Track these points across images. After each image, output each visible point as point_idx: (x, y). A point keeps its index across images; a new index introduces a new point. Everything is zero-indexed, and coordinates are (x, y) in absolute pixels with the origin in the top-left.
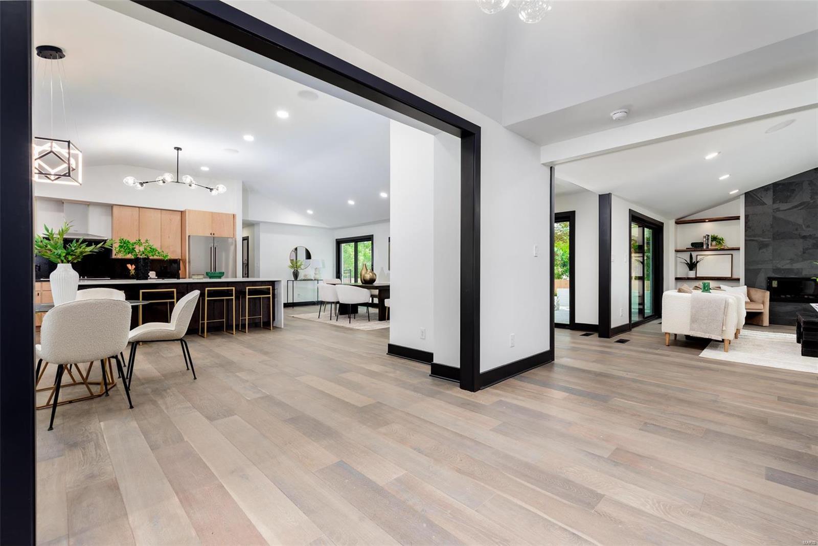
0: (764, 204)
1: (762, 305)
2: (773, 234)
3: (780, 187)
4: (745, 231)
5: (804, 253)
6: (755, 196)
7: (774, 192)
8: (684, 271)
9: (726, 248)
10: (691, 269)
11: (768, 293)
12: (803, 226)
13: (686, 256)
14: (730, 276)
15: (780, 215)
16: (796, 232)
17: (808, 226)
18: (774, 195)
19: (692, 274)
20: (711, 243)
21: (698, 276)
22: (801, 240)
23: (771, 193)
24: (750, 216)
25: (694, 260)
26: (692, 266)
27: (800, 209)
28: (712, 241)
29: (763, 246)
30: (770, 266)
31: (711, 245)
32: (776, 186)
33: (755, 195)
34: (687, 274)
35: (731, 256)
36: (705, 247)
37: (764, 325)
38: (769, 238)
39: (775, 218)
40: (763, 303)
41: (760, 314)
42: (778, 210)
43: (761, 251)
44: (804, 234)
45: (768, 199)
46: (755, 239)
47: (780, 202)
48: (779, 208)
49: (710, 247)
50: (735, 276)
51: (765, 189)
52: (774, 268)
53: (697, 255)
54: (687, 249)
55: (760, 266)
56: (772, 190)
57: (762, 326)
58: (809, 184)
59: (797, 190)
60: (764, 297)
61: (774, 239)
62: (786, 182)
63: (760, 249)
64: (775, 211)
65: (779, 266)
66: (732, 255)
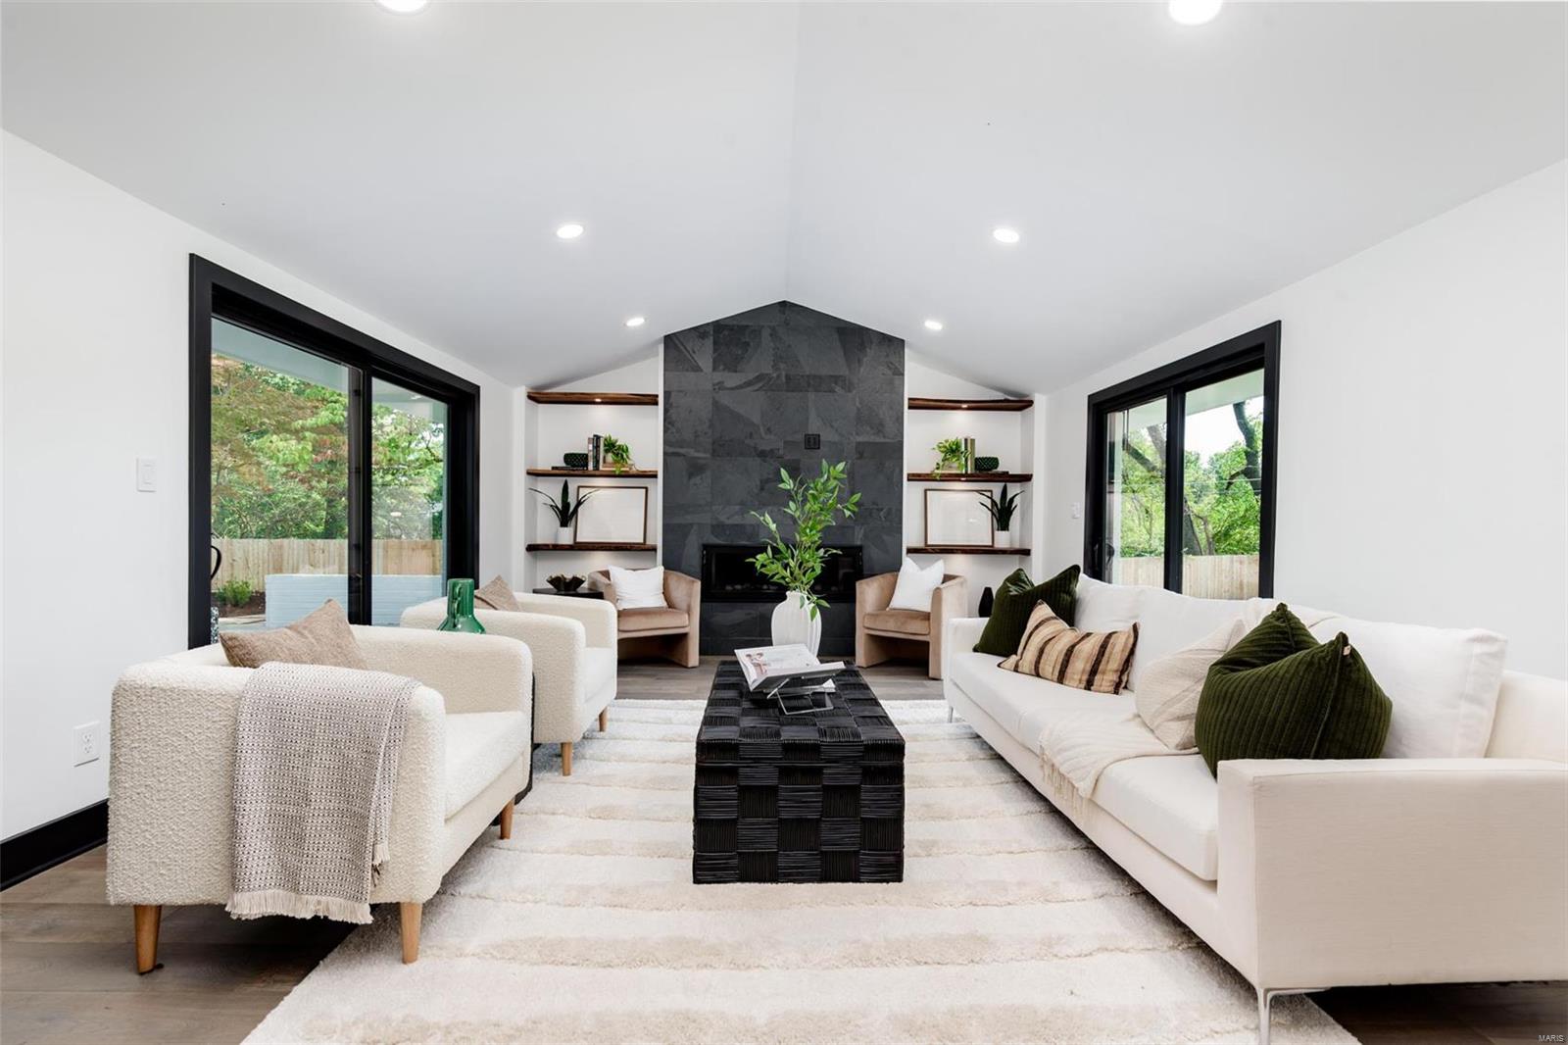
0: (697, 369)
1: (687, 616)
2: (714, 443)
3: (726, 333)
4: (665, 432)
5: (762, 489)
6: (682, 347)
7: (715, 343)
8: (548, 529)
9: (634, 471)
10: (564, 523)
11: (698, 585)
12: (761, 428)
13: (552, 489)
14: (642, 541)
15: (725, 399)
16: (747, 441)
17: (769, 430)
18: (715, 351)
19: (565, 536)
20: (604, 457)
21: (578, 540)
22: (758, 460)
23: (709, 342)
24: (673, 394)
25: (572, 501)
26: (566, 515)
27: (757, 390)
28: (606, 451)
29: (695, 469)
30: (706, 519)
31: (604, 462)
32: (718, 326)
33: (682, 345)
34: (556, 536)
35: (644, 490)
36: (591, 467)
37: (690, 665)
38: (705, 452)
39: (715, 404)
40: (689, 611)
41: (682, 638)
42: (719, 386)
43: (692, 481)
44: (761, 447)
45: (705, 358)
46: (682, 451)
47: (724, 370)
48: (723, 382)
49: (601, 468)
50: (649, 542)
51: (699, 332)
52: (714, 523)
53: (579, 487)
54: (553, 468)
55: (689, 519)
56: (712, 338)
57: (686, 667)
58: (771, 335)
59: (752, 344)
60: (690, 595)
61: (714, 453)
62: (735, 323)
63: (691, 475)
64: (717, 387)
65: (723, 518)
66: (646, 488)
